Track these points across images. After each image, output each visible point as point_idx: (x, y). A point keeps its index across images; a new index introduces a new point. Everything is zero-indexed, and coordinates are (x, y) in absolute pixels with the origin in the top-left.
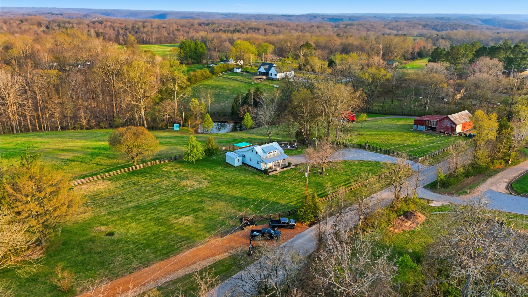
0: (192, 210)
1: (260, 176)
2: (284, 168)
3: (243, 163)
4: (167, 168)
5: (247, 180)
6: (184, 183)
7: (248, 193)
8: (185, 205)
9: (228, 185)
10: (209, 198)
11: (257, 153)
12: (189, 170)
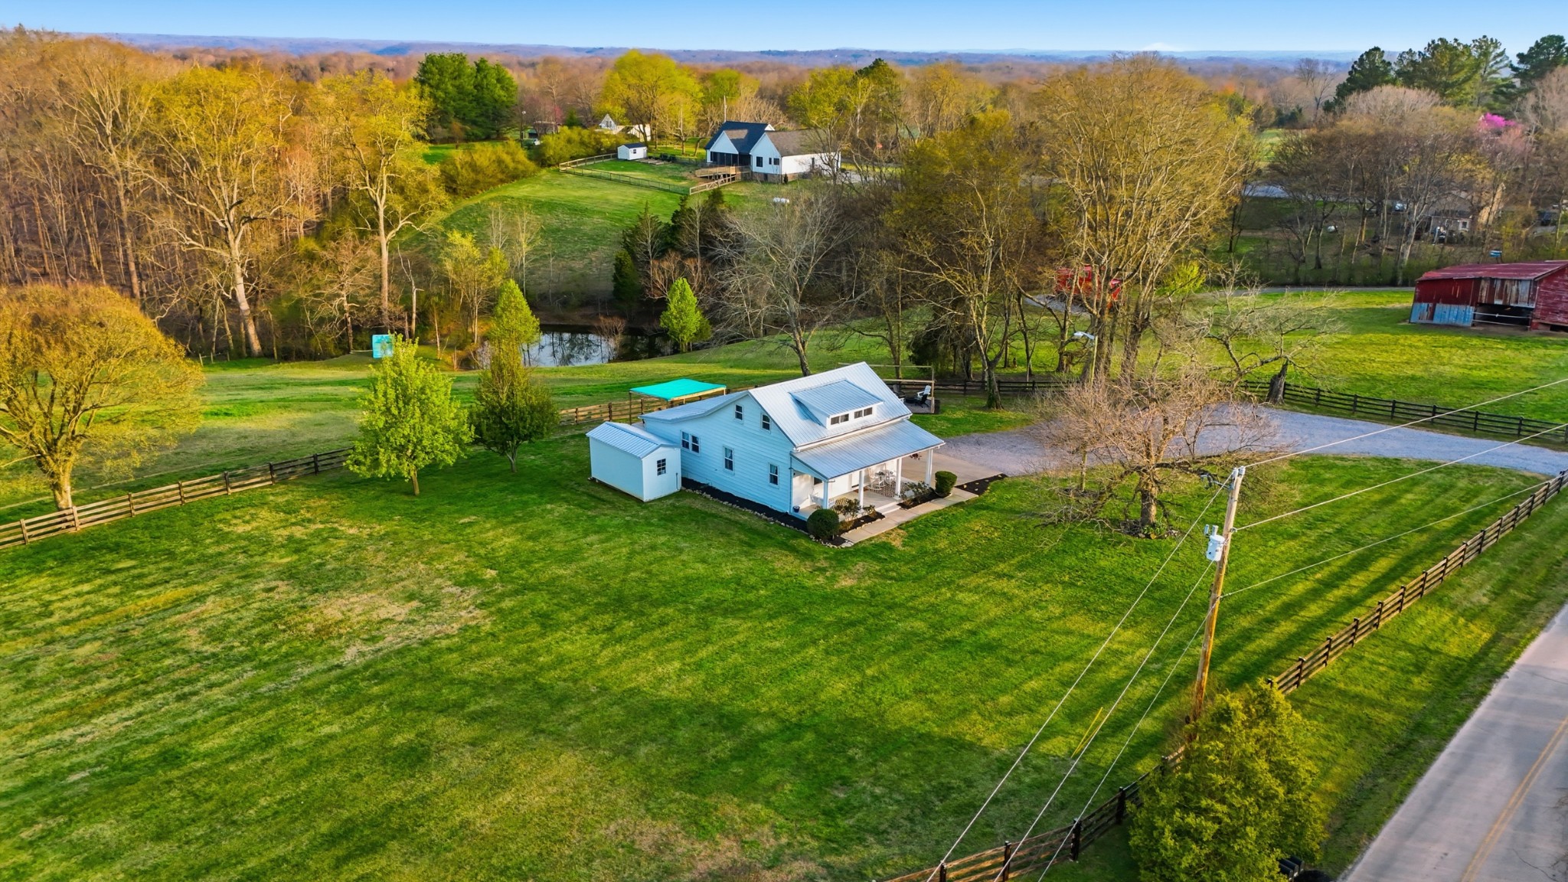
0: (332, 840)
1: (794, 550)
2: (916, 502)
3: (687, 482)
4: (253, 517)
5: (724, 583)
6: (331, 609)
7: (735, 674)
8: (289, 791)
9: (608, 619)
10: (473, 718)
11: (767, 422)
12: (380, 529)
